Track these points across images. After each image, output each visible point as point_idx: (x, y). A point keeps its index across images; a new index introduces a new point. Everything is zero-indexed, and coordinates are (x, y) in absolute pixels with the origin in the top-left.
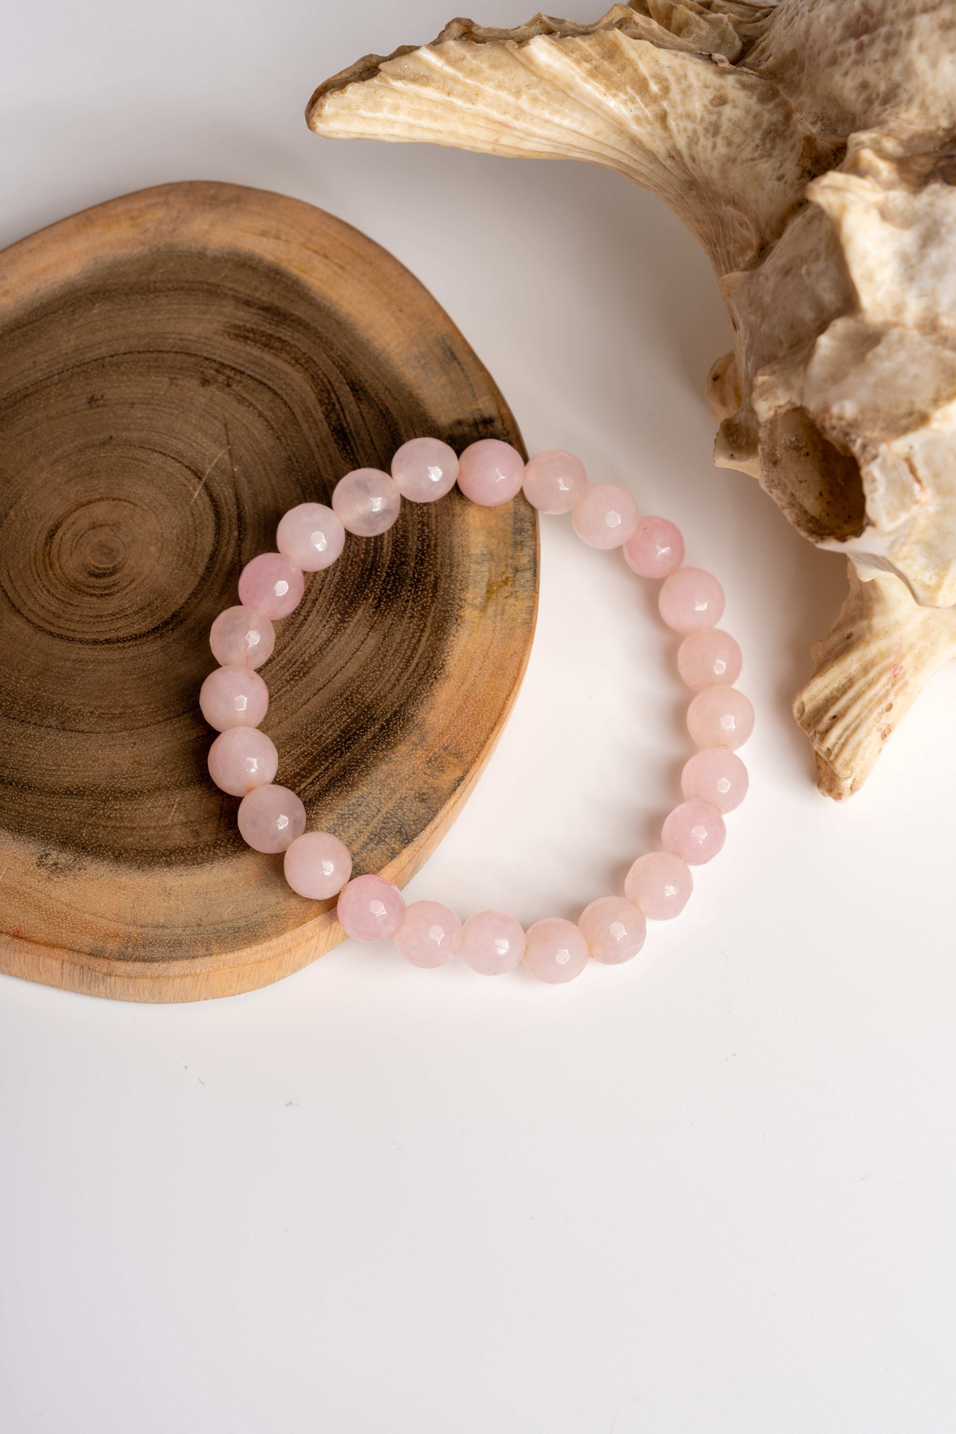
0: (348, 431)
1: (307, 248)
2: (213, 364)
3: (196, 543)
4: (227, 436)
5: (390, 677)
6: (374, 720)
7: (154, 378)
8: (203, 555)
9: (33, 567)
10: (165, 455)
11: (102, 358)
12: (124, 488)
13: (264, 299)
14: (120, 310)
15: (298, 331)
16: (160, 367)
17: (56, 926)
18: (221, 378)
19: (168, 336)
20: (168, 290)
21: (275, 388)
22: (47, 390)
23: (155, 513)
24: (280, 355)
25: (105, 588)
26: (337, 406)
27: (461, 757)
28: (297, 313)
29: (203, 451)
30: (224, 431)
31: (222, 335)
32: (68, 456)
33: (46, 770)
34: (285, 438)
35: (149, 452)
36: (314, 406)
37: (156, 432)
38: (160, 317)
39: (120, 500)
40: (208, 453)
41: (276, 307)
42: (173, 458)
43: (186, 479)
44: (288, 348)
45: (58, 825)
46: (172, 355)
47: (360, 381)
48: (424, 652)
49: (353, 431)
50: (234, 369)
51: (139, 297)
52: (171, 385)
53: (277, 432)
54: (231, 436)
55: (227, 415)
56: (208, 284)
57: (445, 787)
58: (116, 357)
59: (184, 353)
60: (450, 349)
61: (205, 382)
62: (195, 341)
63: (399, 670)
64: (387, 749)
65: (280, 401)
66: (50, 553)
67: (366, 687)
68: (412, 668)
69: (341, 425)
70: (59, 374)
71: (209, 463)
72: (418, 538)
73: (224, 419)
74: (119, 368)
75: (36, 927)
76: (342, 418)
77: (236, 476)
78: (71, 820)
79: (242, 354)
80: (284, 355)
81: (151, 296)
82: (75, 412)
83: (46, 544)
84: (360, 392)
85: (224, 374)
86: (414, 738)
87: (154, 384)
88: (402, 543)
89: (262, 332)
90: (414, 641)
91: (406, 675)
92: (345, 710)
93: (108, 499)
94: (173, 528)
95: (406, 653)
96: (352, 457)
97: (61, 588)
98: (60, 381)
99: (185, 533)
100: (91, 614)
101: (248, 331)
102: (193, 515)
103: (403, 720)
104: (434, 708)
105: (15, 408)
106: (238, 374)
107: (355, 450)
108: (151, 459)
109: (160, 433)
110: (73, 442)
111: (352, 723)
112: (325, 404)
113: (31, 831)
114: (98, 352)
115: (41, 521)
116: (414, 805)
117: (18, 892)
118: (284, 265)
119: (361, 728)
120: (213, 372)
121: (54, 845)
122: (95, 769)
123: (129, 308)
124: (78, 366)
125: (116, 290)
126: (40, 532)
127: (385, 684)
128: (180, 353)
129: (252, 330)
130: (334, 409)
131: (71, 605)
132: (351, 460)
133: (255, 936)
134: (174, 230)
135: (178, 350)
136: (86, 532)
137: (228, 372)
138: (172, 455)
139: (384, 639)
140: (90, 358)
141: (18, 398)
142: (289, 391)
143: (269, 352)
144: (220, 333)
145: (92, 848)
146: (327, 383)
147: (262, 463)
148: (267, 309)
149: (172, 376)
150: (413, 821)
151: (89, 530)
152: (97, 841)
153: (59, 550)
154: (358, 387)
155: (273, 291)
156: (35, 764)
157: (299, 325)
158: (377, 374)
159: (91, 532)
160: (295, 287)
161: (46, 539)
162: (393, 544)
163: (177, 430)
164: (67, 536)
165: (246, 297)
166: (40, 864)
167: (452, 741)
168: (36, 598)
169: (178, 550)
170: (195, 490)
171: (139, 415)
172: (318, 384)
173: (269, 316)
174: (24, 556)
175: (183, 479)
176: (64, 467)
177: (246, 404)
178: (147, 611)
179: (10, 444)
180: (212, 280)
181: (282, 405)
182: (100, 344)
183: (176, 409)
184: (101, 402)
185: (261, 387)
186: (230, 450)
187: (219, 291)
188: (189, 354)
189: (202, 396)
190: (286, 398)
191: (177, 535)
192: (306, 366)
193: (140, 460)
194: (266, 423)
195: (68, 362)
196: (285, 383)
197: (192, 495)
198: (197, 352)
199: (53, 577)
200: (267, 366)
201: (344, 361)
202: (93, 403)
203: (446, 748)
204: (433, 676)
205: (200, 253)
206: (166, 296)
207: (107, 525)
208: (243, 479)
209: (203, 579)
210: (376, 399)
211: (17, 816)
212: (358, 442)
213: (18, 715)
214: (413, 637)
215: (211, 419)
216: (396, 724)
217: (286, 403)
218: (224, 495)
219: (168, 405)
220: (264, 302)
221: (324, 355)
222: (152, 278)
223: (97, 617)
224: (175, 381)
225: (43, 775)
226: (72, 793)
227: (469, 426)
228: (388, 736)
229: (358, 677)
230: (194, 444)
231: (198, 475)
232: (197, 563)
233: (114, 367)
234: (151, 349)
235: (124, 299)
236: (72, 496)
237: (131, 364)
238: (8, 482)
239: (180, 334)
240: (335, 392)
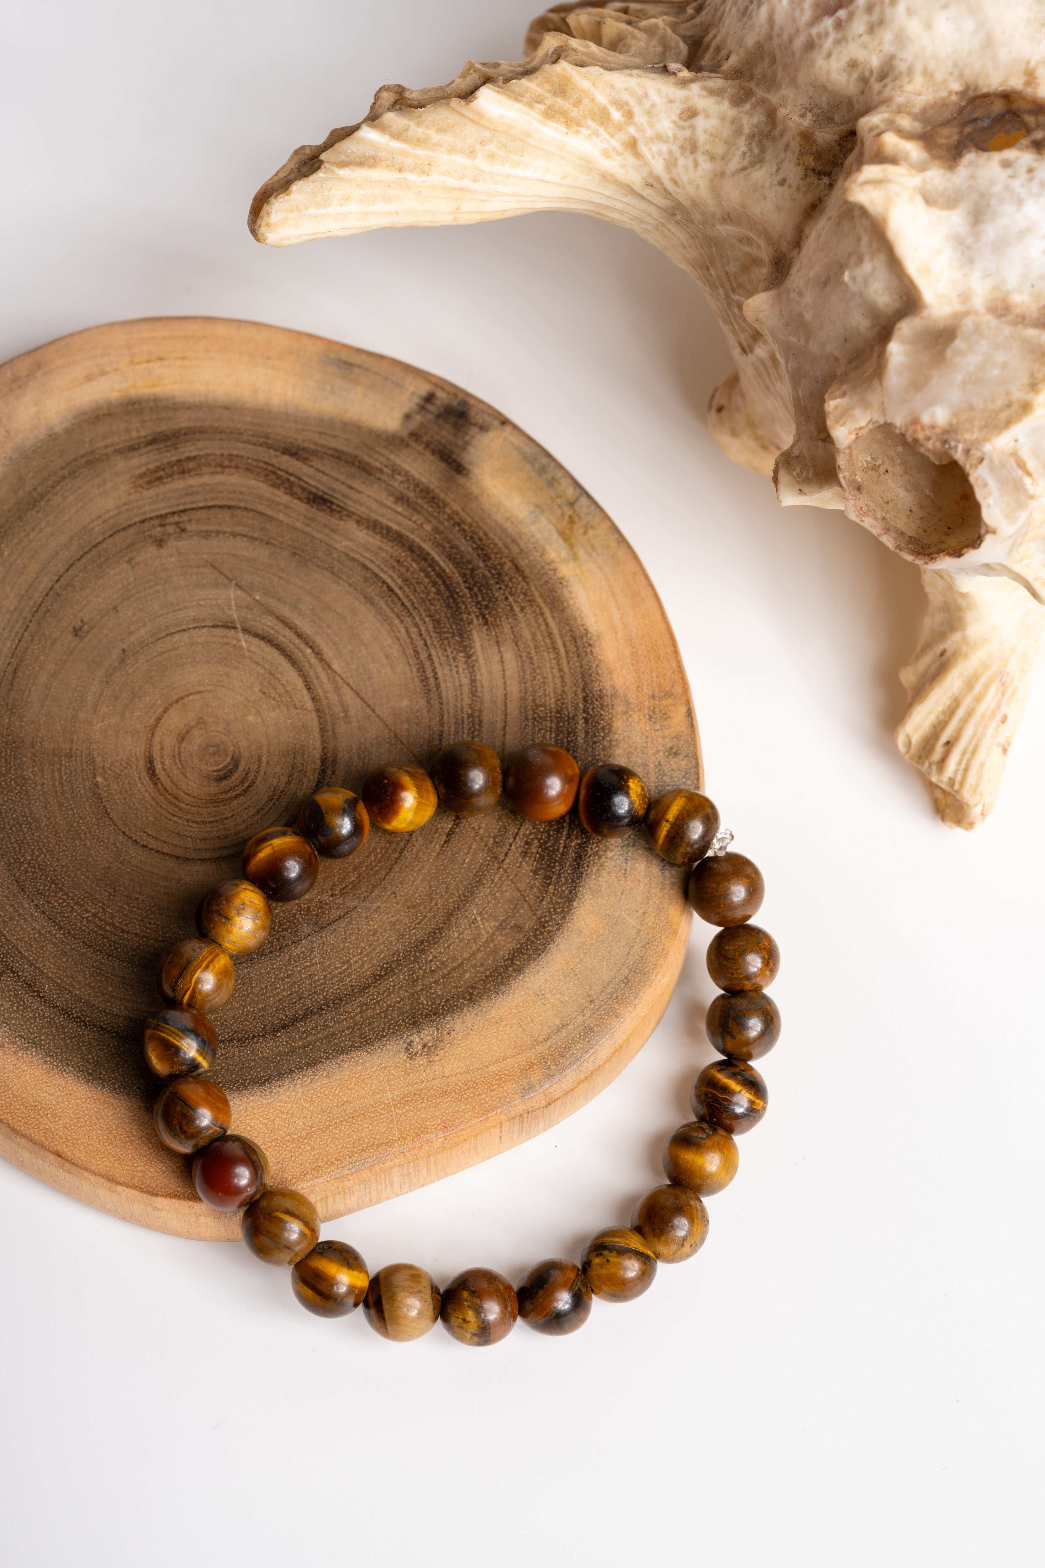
0: (321, 494)
1: (139, 363)
2: (152, 522)
3: (283, 685)
4: (222, 574)
5: (552, 673)
6: (573, 718)
7: (112, 572)
8: (300, 691)
9: (163, 812)
10: (184, 630)
11: (51, 589)
12: (176, 685)
13: (143, 434)
14: (26, 536)
15: (199, 440)
16: (109, 559)
17: (472, 1097)
18: (171, 529)
19: (91, 526)
20: (53, 487)
21: (225, 503)
22: (29, 651)
23: (223, 686)
24: (203, 471)
25: (242, 782)
26: (292, 479)
27: (672, 694)
28: (182, 425)
29: (214, 602)
30: (216, 572)
31: (136, 492)
32: (101, 695)
33: (340, 973)
34: (274, 539)
35: (169, 638)
36: (272, 493)
37: (158, 617)
38: (67, 516)
39: (182, 698)
40: (220, 602)
41: (160, 433)
42: (194, 628)
43: (223, 637)
44: (203, 461)
45: (396, 1012)
46: (110, 541)
47: (291, 443)
48: (560, 631)
49: (325, 489)
50: (174, 513)
51: (34, 512)
52: (133, 568)
53: (262, 540)
54: (226, 572)
55: (205, 556)
56: (82, 457)
57: (683, 729)
58: (62, 579)
59: (118, 531)
60: (339, 360)
61: (160, 543)
62: (119, 514)
63: (554, 661)
64: (606, 735)
65: (239, 511)
66: (165, 789)
67: (540, 696)
68: (562, 651)
69: (310, 493)
70: (25, 630)
71: (230, 609)
72: (465, 538)
73: (207, 562)
74: (73, 586)
75: (458, 1111)
76: (306, 486)
77: (263, 602)
78: (402, 999)
79: (170, 495)
80: (205, 470)
81: (43, 503)
82: (72, 653)
83: (155, 784)
84: (300, 452)
85: (170, 524)
86: (620, 708)
87: (118, 577)
88: (456, 553)
89: (168, 463)
90: (543, 627)
91: (564, 661)
92: (542, 729)
93: (171, 705)
94: (251, 687)
95: (546, 643)
96: (345, 513)
97: (204, 811)
98: (33, 636)
99: (265, 683)
100: (251, 814)
101: (156, 472)
102: (257, 663)
103: (596, 700)
104: (612, 671)
105: (16, 688)
106: (182, 514)
107: (342, 504)
108: (176, 643)
109: (163, 615)
110: (94, 679)
111: (558, 735)
112: (280, 485)
113: (378, 1035)
114: (42, 586)
115: (131, 768)
116: (672, 763)
117: (415, 1094)
118: (133, 393)
119: (569, 733)
120: (159, 529)
121: (408, 1031)
122: (381, 941)
123: (33, 529)
124: (36, 611)
125: (7, 521)
126: (140, 778)
127: (553, 682)
128: (115, 533)
129: (158, 469)
130: (292, 484)
131: (226, 819)
132: (347, 516)
133: (645, 974)
134: (8, 432)
135: (111, 533)
136: (179, 748)
137: (172, 519)
138: (191, 626)
139: (517, 645)
140: (39, 597)
141: (10, 678)
142: (240, 497)
143: (190, 476)
144: (132, 491)
145: (443, 1008)
146: (265, 466)
147: (274, 575)
148: (153, 441)
149: (126, 559)
150: (684, 777)
151: (180, 744)
152: (441, 1000)
153: (172, 781)
154: (294, 450)
155: (144, 421)
156: (325, 976)
157: (194, 433)
158: (300, 427)
159: (184, 744)
160: (160, 404)
161: (151, 779)
162: (450, 559)
163: (175, 602)
164: (167, 762)
165: (126, 444)
166: (412, 1056)
167: (652, 687)
168: (191, 837)
169: (273, 702)
170: (239, 641)
171: (130, 613)
172: (258, 473)
173: (161, 446)
174: (147, 809)
175: (220, 640)
176: (107, 706)
177: (213, 534)
178: (296, 774)
179: (41, 722)
180: (82, 451)
181: (245, 513)
182: (36, 578)
183: (157, 584)
184: (86, 626)
185: (212, 511)
186: (236, 585)
187: (97, 456)
188: (124, 529)
189: (169, 556)
190: (242, 505)
191: (260, 690)
192: (233, 464)
193: (169, 651)
194: (245, 539)
195: (24, 614)
196: (229, 492)
197: (241, 647)
198: (129, 523)
199: (189, 807)
200: (200, 489)
201: (262, 437)
202: (79, 633)
203: (653, 696)
204: (586, 645)
205: (50, 435)
206: (56, 494)
207: (191, 728)
208: (271, 600)
209: (318, 711)
210: (319, 449)
211: (353, 1031)
212: (339, 496)
213: (272, 946)
214: (539, 626)
215: (195, 570)
216: (594, 708)
217: (246, 509)
218: (269, 627)
219: (147, 586)
220: (145, 437)
221: (240, 445)
222: (28, 488)
223: (258, 812)
224: (133, 561)
225: (341, 980)
226: (380, 976)
227: (418, 413)
228: (597, 722)
229: (526, 693)
230: (202, 603)
231: (229, 626)
232: (300, 702)
233: (69, 589)
234: (86, 549)
235: (22, 524)
236: (138, 726)
237: (81, 575)
238: (72, 756)
239: (100, 517)
240: (279, 469)
